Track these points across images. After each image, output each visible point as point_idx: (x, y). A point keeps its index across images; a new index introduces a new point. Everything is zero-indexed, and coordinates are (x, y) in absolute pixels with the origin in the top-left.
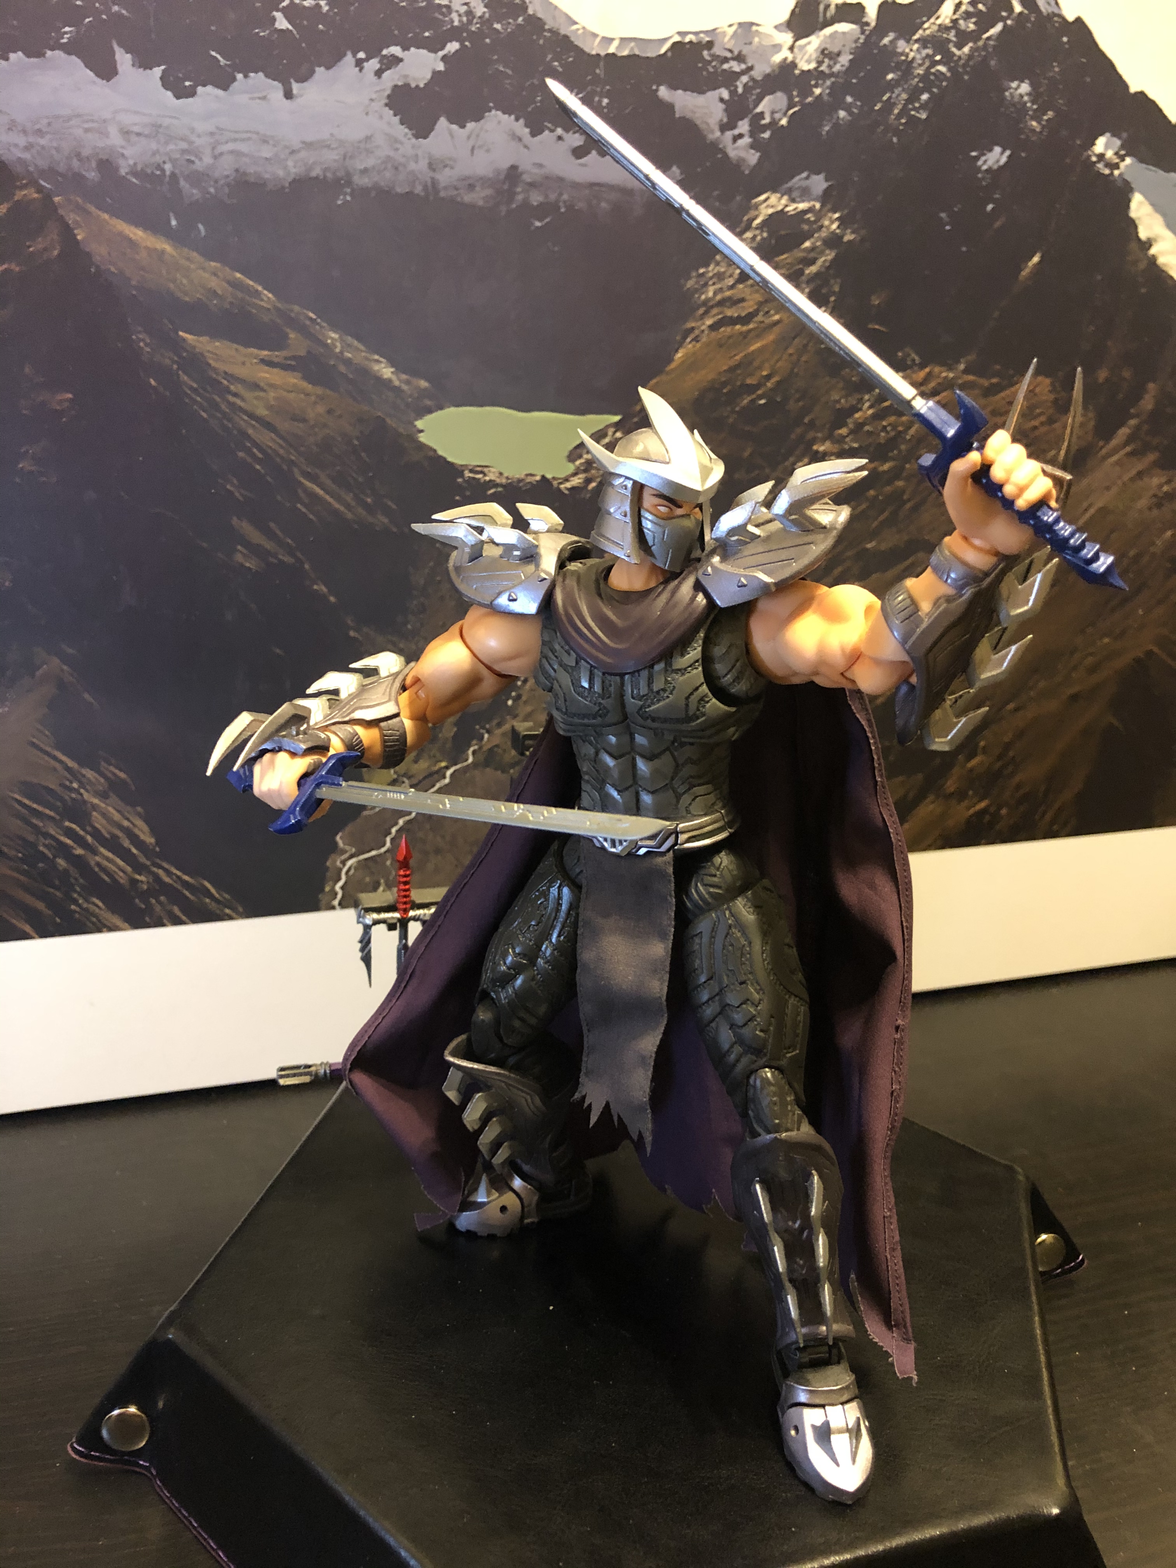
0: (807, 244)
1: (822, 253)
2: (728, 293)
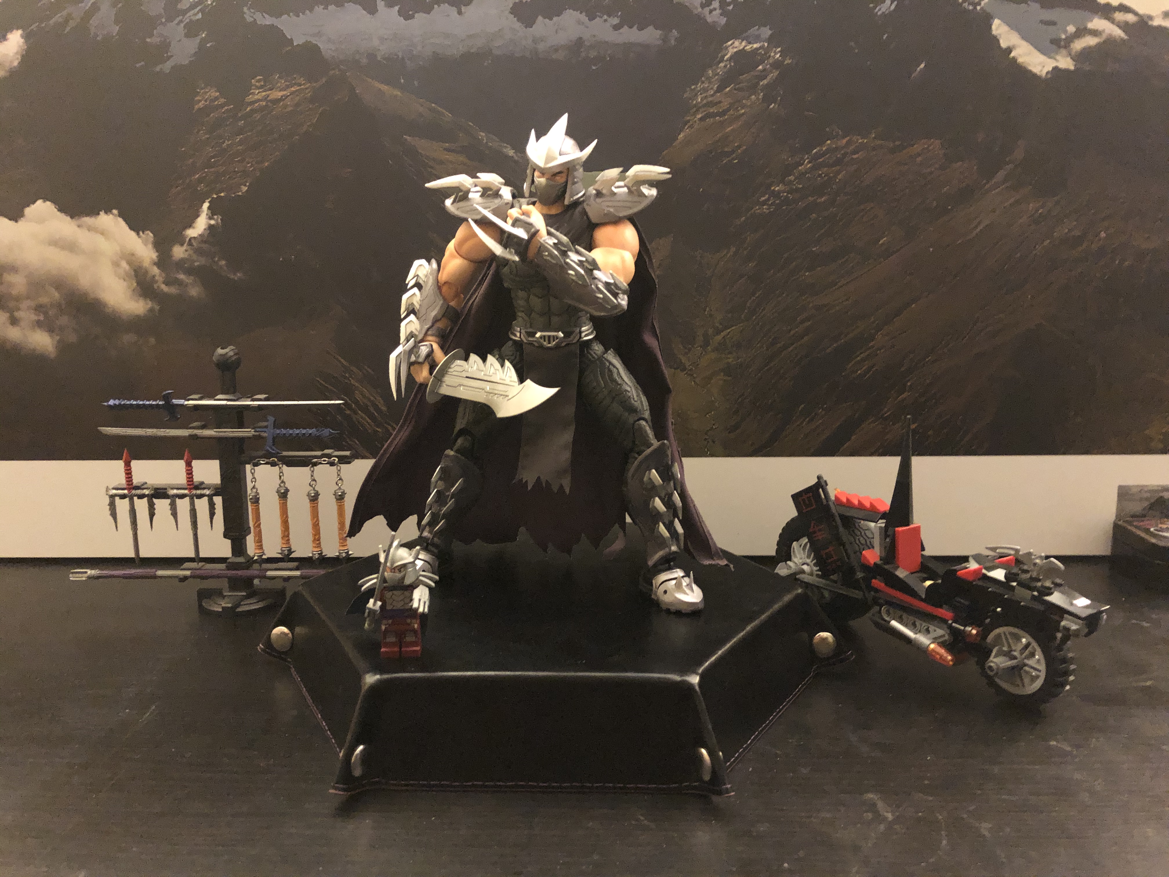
0: (760, 67)
1: (771, 72)
2: (710, 99)
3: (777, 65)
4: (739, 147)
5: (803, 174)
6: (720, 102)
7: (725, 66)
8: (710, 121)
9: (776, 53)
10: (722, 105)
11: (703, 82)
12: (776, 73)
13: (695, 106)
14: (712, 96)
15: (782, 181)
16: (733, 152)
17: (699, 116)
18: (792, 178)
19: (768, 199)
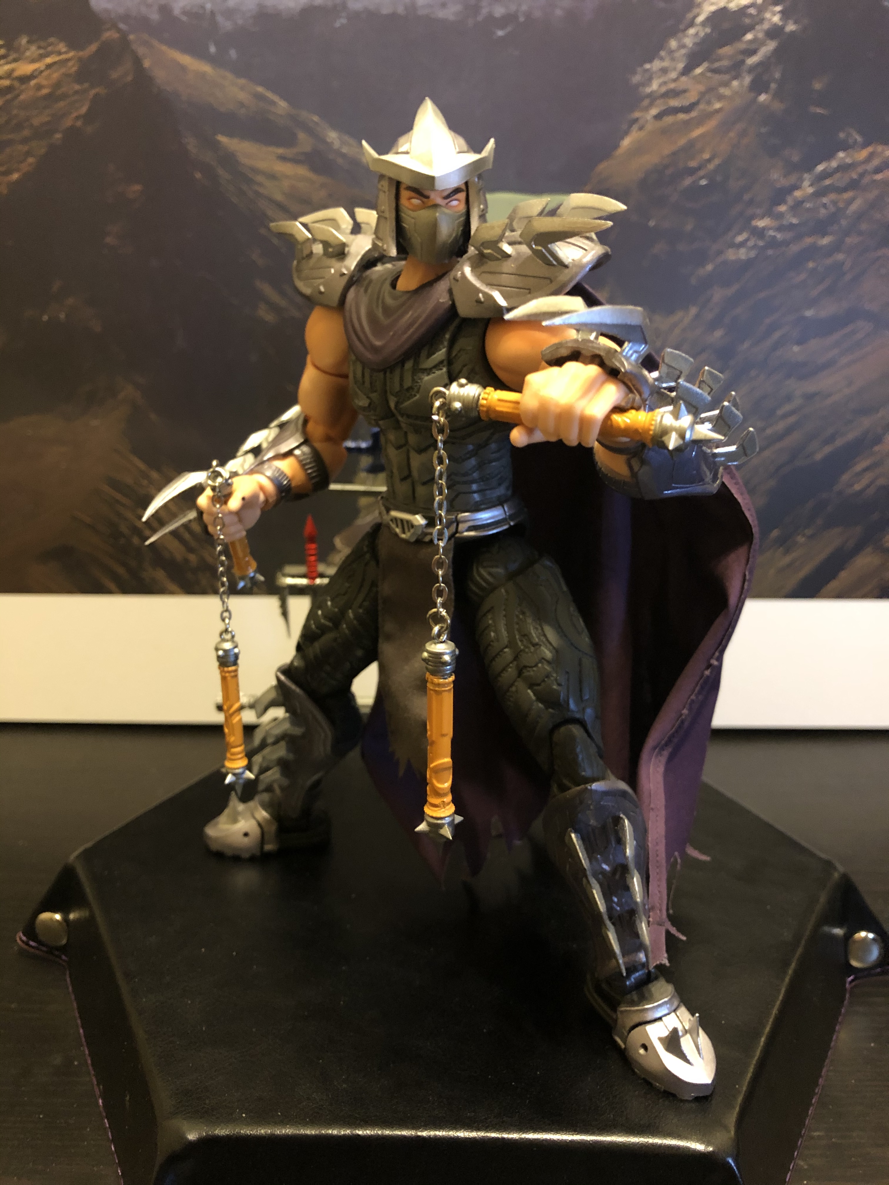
0: (749, 36)
1: (763, 44)
2: (672, 86)
3: (774, 33)
4: (709, 161)
5: (799, 204)
6: (685, 91)
7: (697, 34)
8: (669, 120)
9: (774, 14)
10: (687, 95)
11: (662, 59)
12: (771, 46)
13: (650, 95)
14: (675, 80)
15: (769, 213)
16: (699, 168)
17: (654, 111)
18: (783, 208)
19: (747, 240)
